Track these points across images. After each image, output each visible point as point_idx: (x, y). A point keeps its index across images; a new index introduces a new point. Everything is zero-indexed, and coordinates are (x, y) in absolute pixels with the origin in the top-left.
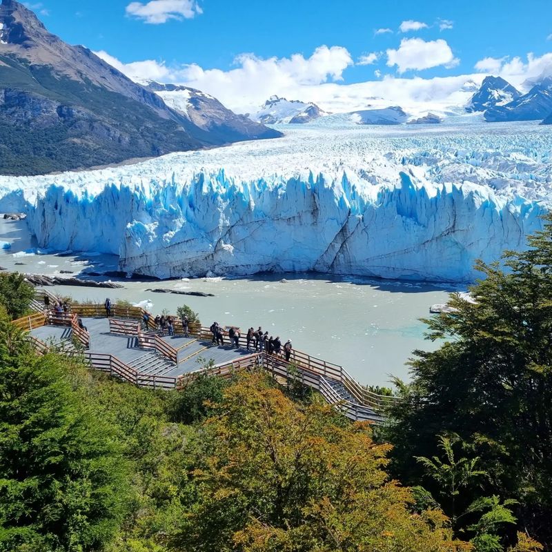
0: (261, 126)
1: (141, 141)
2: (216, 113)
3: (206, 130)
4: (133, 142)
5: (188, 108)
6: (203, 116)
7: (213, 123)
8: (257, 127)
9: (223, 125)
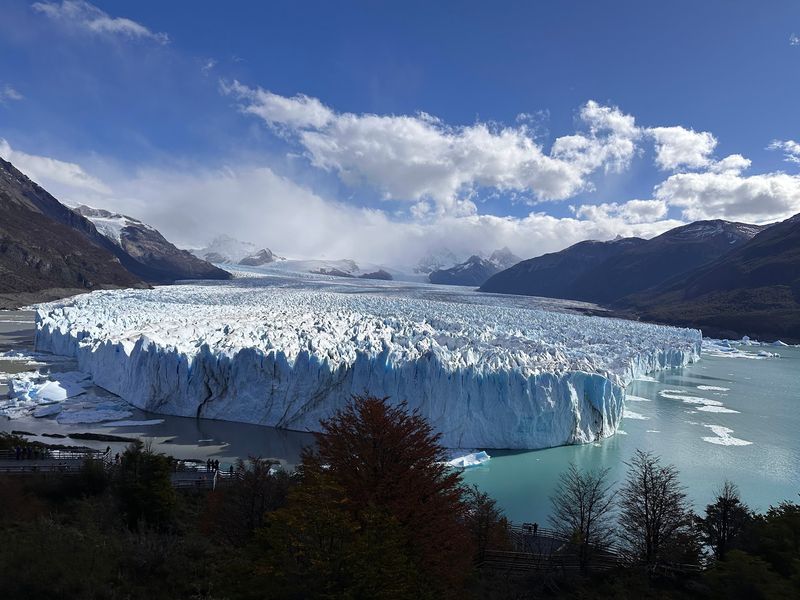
0: (207, 264)
1: (66, 270)
2: (156, 246)
3: (142, 262)
4: (56, 269)
5: (122, 236)
6: (140, 246)
7: (151, 255)
8: (202, 265)
9: (163, 259)
